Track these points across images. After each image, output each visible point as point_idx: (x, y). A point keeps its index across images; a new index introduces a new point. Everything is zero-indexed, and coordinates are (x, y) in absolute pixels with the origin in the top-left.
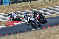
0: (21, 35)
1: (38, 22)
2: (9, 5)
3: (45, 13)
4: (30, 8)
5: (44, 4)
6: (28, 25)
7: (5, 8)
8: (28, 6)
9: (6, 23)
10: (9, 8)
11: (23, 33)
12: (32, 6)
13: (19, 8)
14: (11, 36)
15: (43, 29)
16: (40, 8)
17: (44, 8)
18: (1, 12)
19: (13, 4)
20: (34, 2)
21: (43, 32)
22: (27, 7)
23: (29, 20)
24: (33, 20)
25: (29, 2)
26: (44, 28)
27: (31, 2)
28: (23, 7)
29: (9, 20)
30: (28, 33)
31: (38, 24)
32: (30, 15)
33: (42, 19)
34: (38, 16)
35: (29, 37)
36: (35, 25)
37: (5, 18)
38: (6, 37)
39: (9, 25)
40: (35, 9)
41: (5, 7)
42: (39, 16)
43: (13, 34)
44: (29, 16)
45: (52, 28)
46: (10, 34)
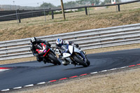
4: (19, 36)
8: (14, 31)
12: (23, 30)
15: (50, 84)
20: (27, 20)
22: (12, 33)
25: (17, 21)
27: (22, 20)
28: (1, 34)
45: (72, 82)
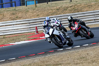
0: (55, 57)
1: (68, 38)
2: (34, 6)
3: (94, 20)
4: (71, 11)
5: (93, 3)
6: (50, 42)
7: (28, 11)
8: (67, 8)
9: (30, 37)
10: (35, 11)
11: (58, 54)
12: (73, 7)
13: (51, 11)
14: (38, 58)
15: (92, 46)
16: (87, 11)
17: (93, 10)
18: (21, 17)
19: (41, 4)
21: (91, 52)
23: (50, 34)
24: (58, 34)
25: (69, 1)
26: (94, 45)
27: (71, 1)
28: (58, 10)
29: (35, 30)
30: (67, 52)
31: (68, 42)
32: (54, 26)
33: (83, 31)
34: (76, 26)
35: (68, 60)
36: (62, 43)
37: (28, 28)
38: (30, 59)
39: (35, 39)
40: (78, 12)
41: (29, 8)
42: (79, 26)
43: (41, 54)
44: (52, 27)
46: (36, 55)
